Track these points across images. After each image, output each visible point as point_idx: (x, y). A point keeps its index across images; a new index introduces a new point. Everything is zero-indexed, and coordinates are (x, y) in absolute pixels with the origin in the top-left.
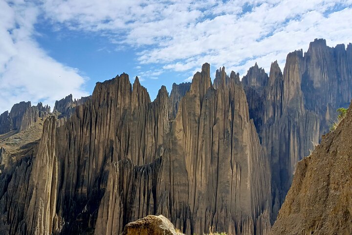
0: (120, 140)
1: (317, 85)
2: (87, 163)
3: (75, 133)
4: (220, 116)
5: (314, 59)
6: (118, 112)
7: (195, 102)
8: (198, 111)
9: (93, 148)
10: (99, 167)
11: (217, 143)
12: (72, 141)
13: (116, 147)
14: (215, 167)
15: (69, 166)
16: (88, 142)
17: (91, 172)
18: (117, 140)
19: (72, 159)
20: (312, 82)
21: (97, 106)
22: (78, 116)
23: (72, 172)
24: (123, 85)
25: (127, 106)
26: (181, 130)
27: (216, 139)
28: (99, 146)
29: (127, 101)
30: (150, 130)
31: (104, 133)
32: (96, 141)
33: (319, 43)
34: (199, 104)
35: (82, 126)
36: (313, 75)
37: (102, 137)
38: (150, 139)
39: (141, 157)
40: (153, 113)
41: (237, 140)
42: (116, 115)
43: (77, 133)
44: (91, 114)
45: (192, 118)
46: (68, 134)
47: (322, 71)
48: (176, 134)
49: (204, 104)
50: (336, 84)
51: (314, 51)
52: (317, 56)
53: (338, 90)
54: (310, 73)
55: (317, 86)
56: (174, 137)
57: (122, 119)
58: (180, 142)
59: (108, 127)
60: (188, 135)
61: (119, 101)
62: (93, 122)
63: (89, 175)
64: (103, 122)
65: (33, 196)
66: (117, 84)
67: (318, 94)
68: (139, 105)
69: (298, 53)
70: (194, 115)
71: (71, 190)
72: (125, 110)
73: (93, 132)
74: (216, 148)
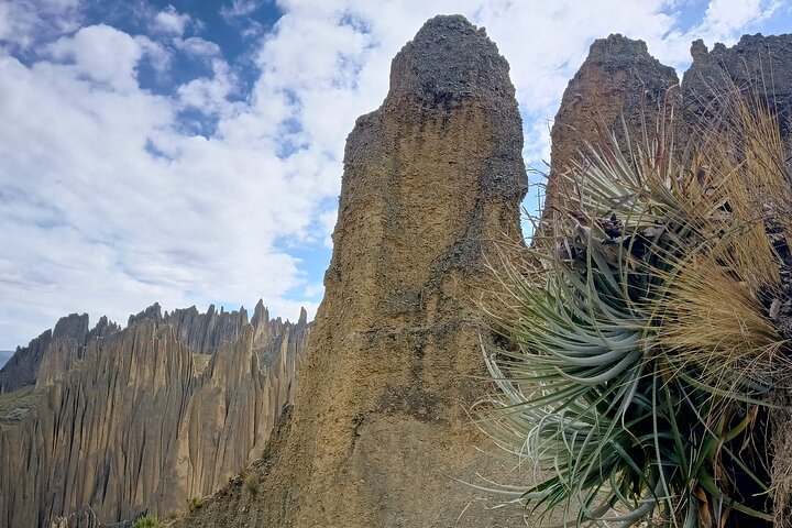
0: (125, 453)
2: (58, 499)
3: (43, 440)
6: (129, 396)
7: (217, 402)
8: (221, 421)
12: (34, 456)
15: (24, 503)
16: (64, 457)
18: (120, 453)
19: (30, 491)
21: (89, 384)
22: (51, 406)
25: (145, 385)
26: (185, 458)
28: (86, 464)
29: (148, 373)
31: (99, 439)
32: (82, 453)
34: (224, 406)
35: (57, 425)
37: (93, 447)
42: (125, 400)
43: (46, 438)
44: (76, 401)
45: (209, 435)
46: (27, 442)
48: (178, 466)
49: (231, 407)
56: (172, 471)
57: (135, 410)
58: (182, 483)
59: (106, 426)
60: (199, 468)
61: (133, 375)
62: (79, 419)
64: (96, 417)
66: (131, 340)
68: (169, 382)
70: (213, 429)
72: (142, 392)
73: (77, 436)
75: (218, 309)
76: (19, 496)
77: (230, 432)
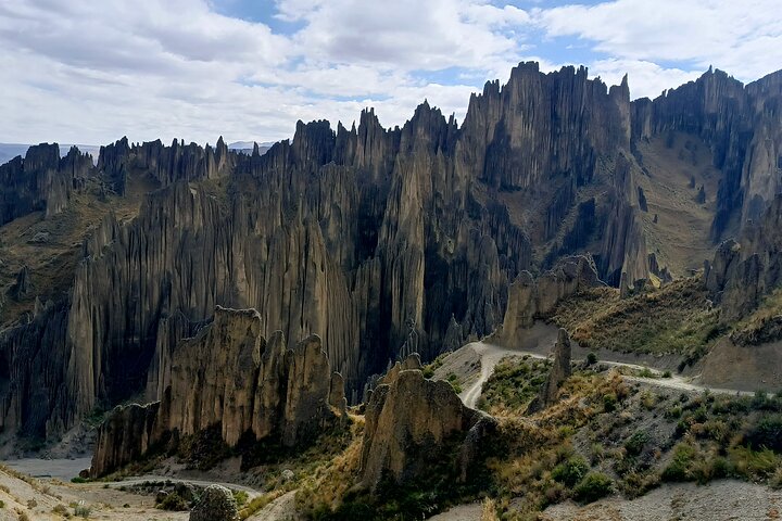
0: (180, 274)
1: (516, 143)
2: (138, 306)
3: (120, 267)
4: (293, 261)
5: (515, 97)
6: (176, 234)
7: (261, 244)
8: (265, 256)
9: (144, 283)
10: (155, 308)
11: (288, 295)
12: (117, 278)
13: (175, 283)
14: (285, 324)
15: (114, 309)
16: (137, 278)
17: (143, 316)
18: (177, 274)
19: (117, 301)
20: (509, 138)
21: (147, 226)
22: (122, 243)
23: (119, 318)
24: (181, 197)
25: (187, 226)
26: (243, 280)
27: (287, 290)
28: (152, 281)
30: (221, 258)
31: (159, 265)
32: (149, 274)
33: (525, 71)
34: (266, 247)
35: (128, 257)
36: (512, 125)
37: (156, 270)
38: (221, 270)
39: (210, 295)
40: (224, 233)
41: (309, 293)
42: (174, 238)
43: (123, 265)
44: (139, 239)
45: (258, 265)
46: (111, 269)
47: (526, 122)
48: (238, 285)
49: (271, 248)
50: (548, 139)
51: (515, 85)
52: (520, 94)
53: (552, 149)
54: (508, 121)
55: (515, 145)
56: (235, 288)
57: (182, 244)
58: (242, 295)
60: (253, 285)
61: (177, 220)
62: (143, 251)
63: (141, 320)
64: (155, 249)
65: (72, 356)
67: (516, 159)
68: (204, 224)
69: (491, 87)
70: (260, 261)
71: (120, 341)
72: (186, 232)
73: (143, 263)
74: (287, 301)
75: (179, 142)
76: (111, 306)
77: (273, 263)
